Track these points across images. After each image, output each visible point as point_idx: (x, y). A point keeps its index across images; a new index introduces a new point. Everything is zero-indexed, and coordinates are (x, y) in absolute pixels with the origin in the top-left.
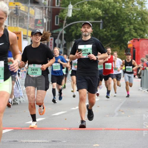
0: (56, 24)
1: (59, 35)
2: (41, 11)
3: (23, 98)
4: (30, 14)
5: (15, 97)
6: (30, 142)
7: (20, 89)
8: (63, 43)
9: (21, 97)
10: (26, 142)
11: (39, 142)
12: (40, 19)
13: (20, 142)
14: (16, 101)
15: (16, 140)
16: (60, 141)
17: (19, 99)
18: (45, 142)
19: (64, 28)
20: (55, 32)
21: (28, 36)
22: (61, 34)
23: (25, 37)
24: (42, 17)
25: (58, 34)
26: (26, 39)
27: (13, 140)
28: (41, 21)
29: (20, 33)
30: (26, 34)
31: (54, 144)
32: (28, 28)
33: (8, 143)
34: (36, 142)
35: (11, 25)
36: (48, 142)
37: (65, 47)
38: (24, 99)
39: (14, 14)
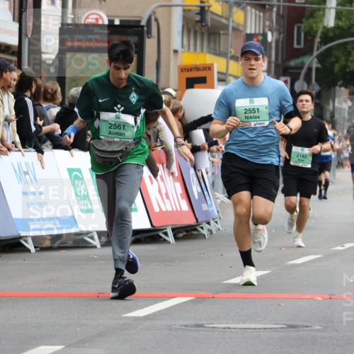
0: (296, 46)
1: (303, 72)
2: (262, 14)
3: (216, 222)
4: (233, 21)
5: (199, 221)
6: (234, 329)
7: (209, 202)
8: (313, 89)
9: (213, 220)
10: (224, 328)
11: (255, 329)
12: (259, 34)
13: (210, 328)
14: (200, 229)
15: (200, 323)
16: (307, 327)
17: (207, 225)
18: (270, 329)
19: (316, 53)
20: (293, 63)
21: (230, 75)
22: (310, 69)
23: (222, 77)
24: (264, 29)
25: (301, 68)
26: (224, 83)
27: (194, 323)
28: (260, 38)
29: (209, 68)
30: (224, 70)
31: (293, 333)
32: (229, 55)
33: (183, 330)
34: (250, 329)
35: (189, 49)
36: (277, 328)
37: (317, 101)
38: (219, 226)
39: (197, 22)
